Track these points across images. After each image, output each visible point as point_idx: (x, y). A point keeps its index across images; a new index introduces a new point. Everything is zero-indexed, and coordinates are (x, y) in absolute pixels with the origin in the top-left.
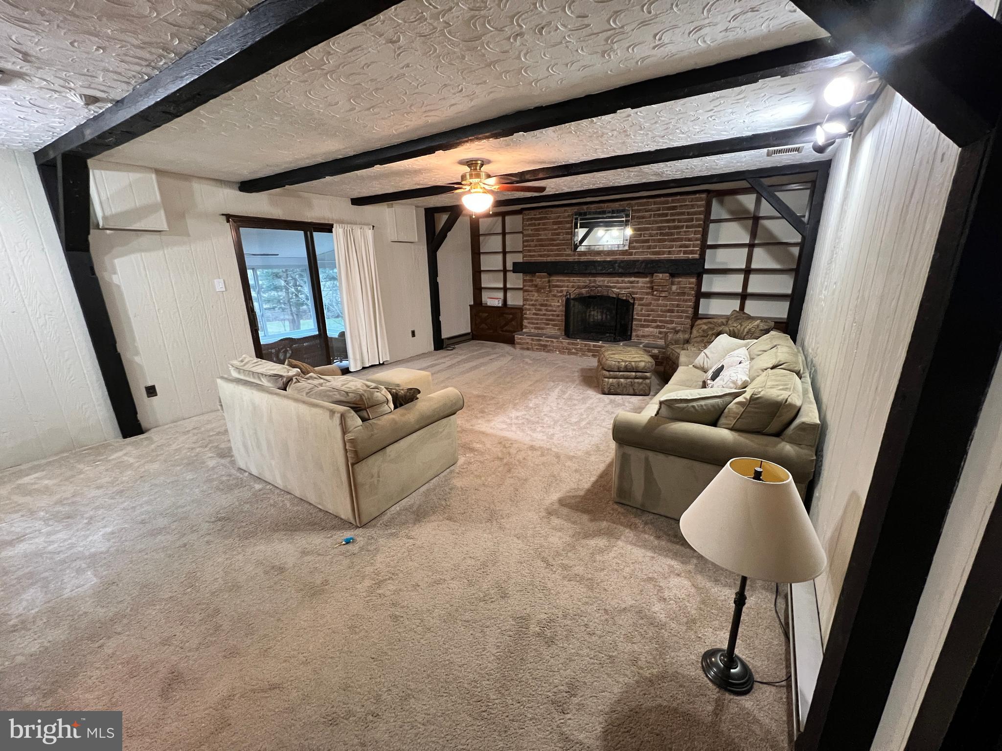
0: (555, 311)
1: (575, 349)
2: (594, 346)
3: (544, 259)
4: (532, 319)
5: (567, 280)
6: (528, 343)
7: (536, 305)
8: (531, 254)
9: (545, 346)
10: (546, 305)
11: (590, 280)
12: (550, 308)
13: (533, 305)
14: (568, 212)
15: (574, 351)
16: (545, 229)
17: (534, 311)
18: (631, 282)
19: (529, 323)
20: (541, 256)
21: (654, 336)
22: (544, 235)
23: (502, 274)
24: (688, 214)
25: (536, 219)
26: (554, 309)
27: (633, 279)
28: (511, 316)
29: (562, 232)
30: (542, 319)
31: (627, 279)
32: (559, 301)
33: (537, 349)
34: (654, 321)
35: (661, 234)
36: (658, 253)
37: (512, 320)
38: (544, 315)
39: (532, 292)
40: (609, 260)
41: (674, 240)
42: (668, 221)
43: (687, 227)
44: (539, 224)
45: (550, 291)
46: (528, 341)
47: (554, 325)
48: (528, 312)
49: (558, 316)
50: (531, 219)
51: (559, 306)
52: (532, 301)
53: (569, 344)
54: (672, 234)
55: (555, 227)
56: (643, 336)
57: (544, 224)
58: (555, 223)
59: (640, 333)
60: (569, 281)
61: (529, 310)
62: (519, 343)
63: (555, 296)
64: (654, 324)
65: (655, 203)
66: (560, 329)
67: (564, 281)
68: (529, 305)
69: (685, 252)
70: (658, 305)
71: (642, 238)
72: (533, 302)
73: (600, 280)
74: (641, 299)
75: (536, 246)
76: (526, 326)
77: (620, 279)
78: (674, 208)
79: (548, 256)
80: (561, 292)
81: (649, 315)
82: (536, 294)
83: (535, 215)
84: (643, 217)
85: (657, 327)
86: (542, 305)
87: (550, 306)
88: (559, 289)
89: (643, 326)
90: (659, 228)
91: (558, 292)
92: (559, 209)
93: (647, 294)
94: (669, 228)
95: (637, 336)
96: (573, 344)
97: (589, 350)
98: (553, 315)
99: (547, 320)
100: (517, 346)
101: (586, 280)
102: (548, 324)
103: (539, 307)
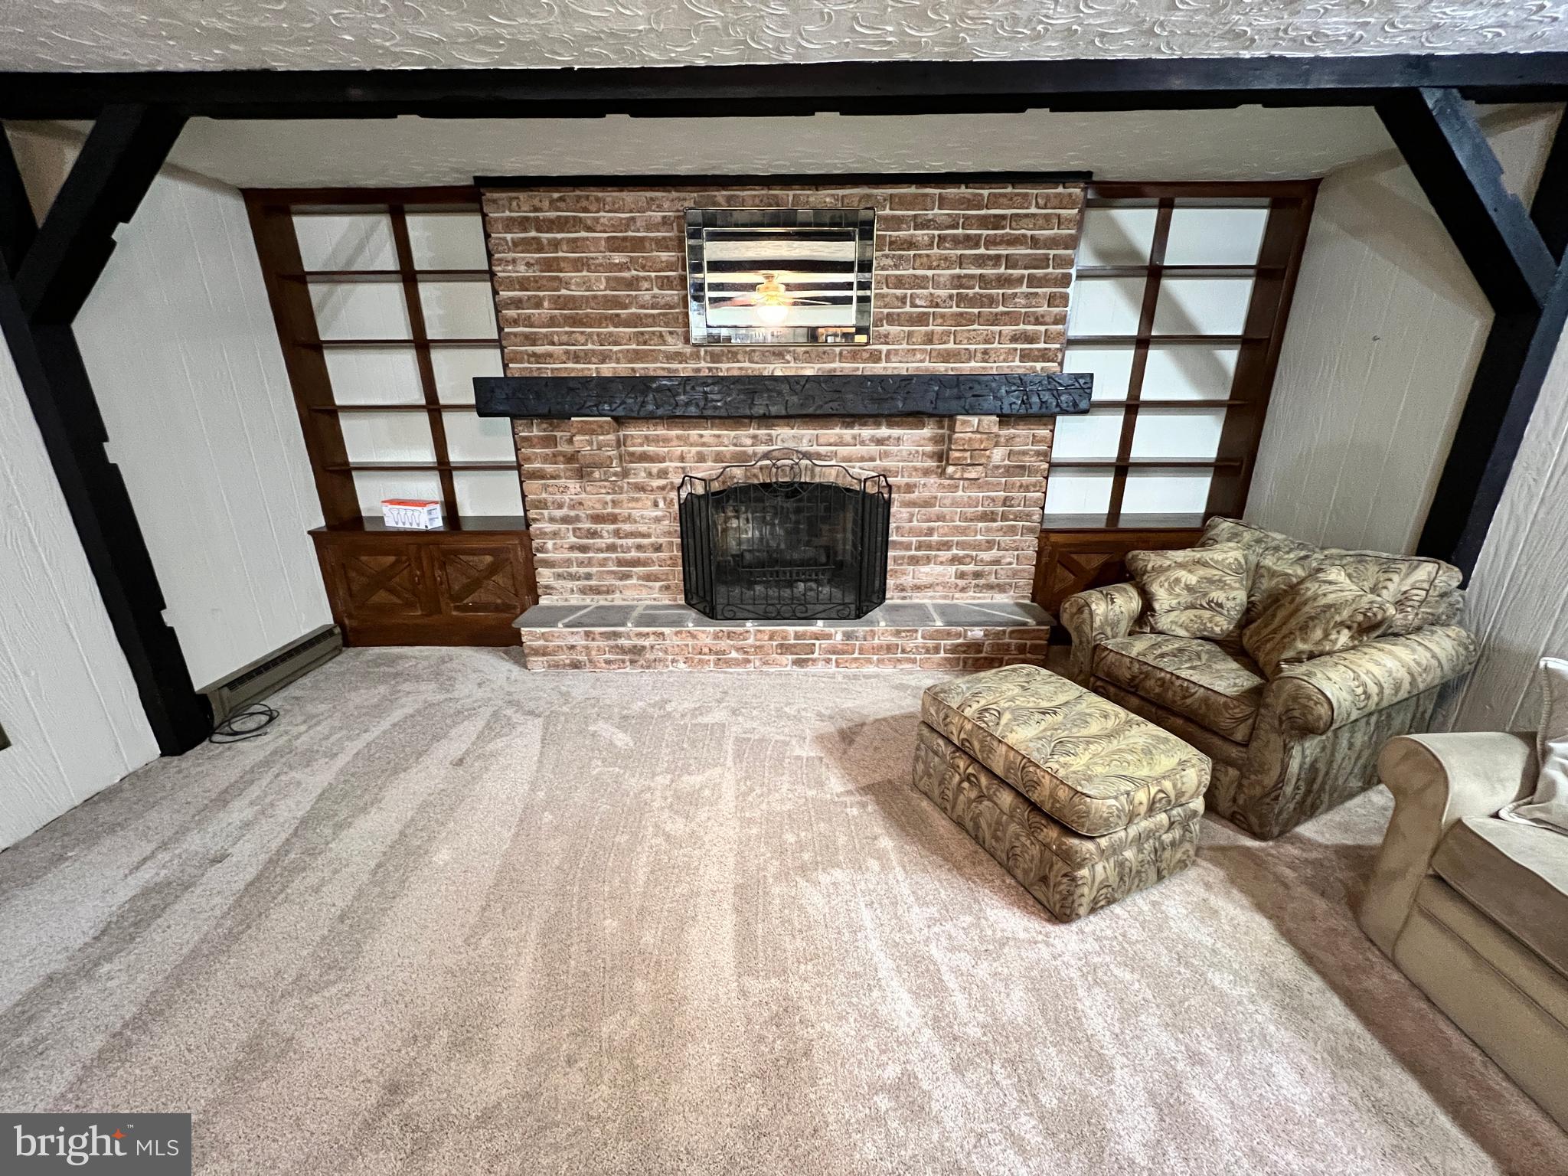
0: (648, 536)
1: (739, 649)
2: (797, 636)
3: (591, 369)
4: (568, 562)
5: (678, 437)
6: (573, 647)
7: (577, 519)
8: (538, 349)
9: (638, 651)
10: (614, 519)
11: (755, 437)
12: (627, 527)
13: (565, 520)
14: (660, 208)
15: (734, 654)
16: (578, 265)
17: (573, 540)
18: (880, 442)
19: (559, 576)
20: (576, 358)
21: (944, 585)
22: (576, 284)
23: (423, 419)
24: (1035, 242)
25: (541, 225)
26: (643, 529)
27: (884, 431)
28: (489, 559)
29: (645, 278)
30: (603, 563)
31: (867, 432)
32: (656, 504)
33: (608, 662)
34: (946, 546)
35: (961, 299)
36: (946, 356)
37: (493, 570)
38: (612, 548)
39: (553, 477)
40: (809, 372)
41: (995, 320)
42: (980, 261)
43: (1033, 281)
44: (556, 245)
45: (625, 474)
46: (572, 641)
47: (648, 578)
48: (550, 544)
49: (658, 548)
50: (523, 224)
51: (658, 520)
52: (560, 506)
53: (716, 637)
54: (992, 301)
55: (618, 258)
56: (917, 588)
57: (575, 245)
58: (615, 245)
59: (908, 580)
60: (684, 441)
61: (555, 535)
62: (536, 652)
63: (641, 488)
64: (945, 555)
65: (943, 202)
66: (667, 588)
67: (666, 440)
68: (552, 520)
69: (1025, 356)
70: (955, 504)
71: (908, 309)
72: (564, 511)
73: (786, 436)
74: (910, 488)
75: (552, 322)
76: (547, 587)
77: (847, 433)
78: (997, 222)
79: (604, 358)
80: (662, 474)
81: (930, 532)
82: (573, 485)
83: (536, 210)
84: (910, 244)
85: (954, 560)
86: (597, 519)
87: (629, 519)
88: (655, 467)
89: (914, 561)
90: (958, 282)
91: (650, 474)
92: (629, 197)
93: (926, 473)
94: (984, 281)
95: (902, 589)
96: (729, 635)
97: (784, 649)
98: (639, 547)
99: (620, 563)
100: (537, 664)
101: (744, 439)
102: (626, 576)
103: (588, 525)
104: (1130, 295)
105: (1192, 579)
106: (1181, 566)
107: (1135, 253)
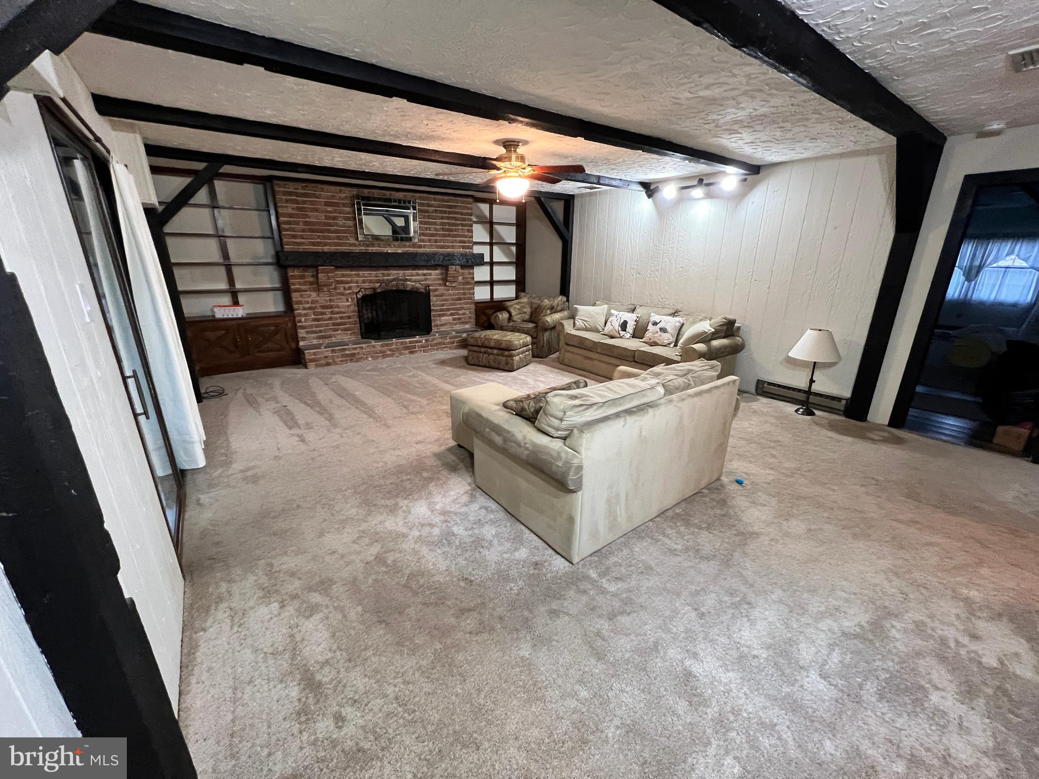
0: (345, 313)
1: (390, 350)
2: (410, 342)
3: (319, 249)
4: (311, 326)
5: (355, 275)
6: (327, 357)
7: (315, 308)
8: (297, 240)
9: (353, 355)
10: (331, 307)
11: (383, 274)
12: (336, 310)
13: (310, 308)
14: (344, 193)
15: (389, 352)
16: (317, 210)
17: (313, 316)
18: (425, 275)
19: (307, 333)
20: (313, 244)
21: (450, 323)
22: (314, 217)
24: (461, 214)
25: (298, 195)
26: (343, 310)
27: (425, 272)
28: (273, 328)
29: (341, 217)
30: (327, 325)
31: (420, 272)
32: (347, 300)
33: (341, 361)
34: (448, 310)
35: (443, 230)
36: (442, 247)
37: (276, 333)
38: (330, 319)
39: (305, 291)
40: (400, 251)
41: (454, 236)
42: (448, 218)
43: (462, 225)
44: (305, 202)
45: (335, 289)
46: (326, 354)
47: (346, 330)
48: (303, 319)
49: (349, 317)
50: (290, 194)
51: (349, 306)
52: (308, 303)
53: (382, 346)
54: (452, 230)
55: (329, 209)
56: (442, 325)
57: (312, 203)
58: (327, 204)
59: (438, 322)
60: (358, 275)
61: (306, 315)
62: (311, 361)
63: (342, 294)
64: (449, 313)
65: (435, 200)
66: (354, 333)
67: (350, 276)
68: (304, 309)
69: (463, 247)
70: (450, 295)
71: (428, 232)
72: (309, 305)
73: (395, 274)
74: (436, 290)
75: (303, 231)
76: (303, 337)
77: (414, 272)
78: (451, 207)
79: (325, 244)
80: (350, 288)
81: (443, 305)
82: (314, 294)
83: (296, 189)
84: (427, 211)
85: (452, 314)
86: (324, 307)
87: (338, 307)
88: (347, 286)
89: (440, 316)
90: (442, 224)
91: (345, 289)
92: (333, 188)
93: (440, 285)
94: (449, 224)
95: (437, 326)
96: (387, 345)
97: (406, 348)
98: (341, 318)
99: (334, 324)
100: (311, 366)
101: (380, 274)
102: (337, 330)
103: (320, 310)
104: (485, 229)
105: (518, 307)
106: (516, 304)
107: (486, 217)
